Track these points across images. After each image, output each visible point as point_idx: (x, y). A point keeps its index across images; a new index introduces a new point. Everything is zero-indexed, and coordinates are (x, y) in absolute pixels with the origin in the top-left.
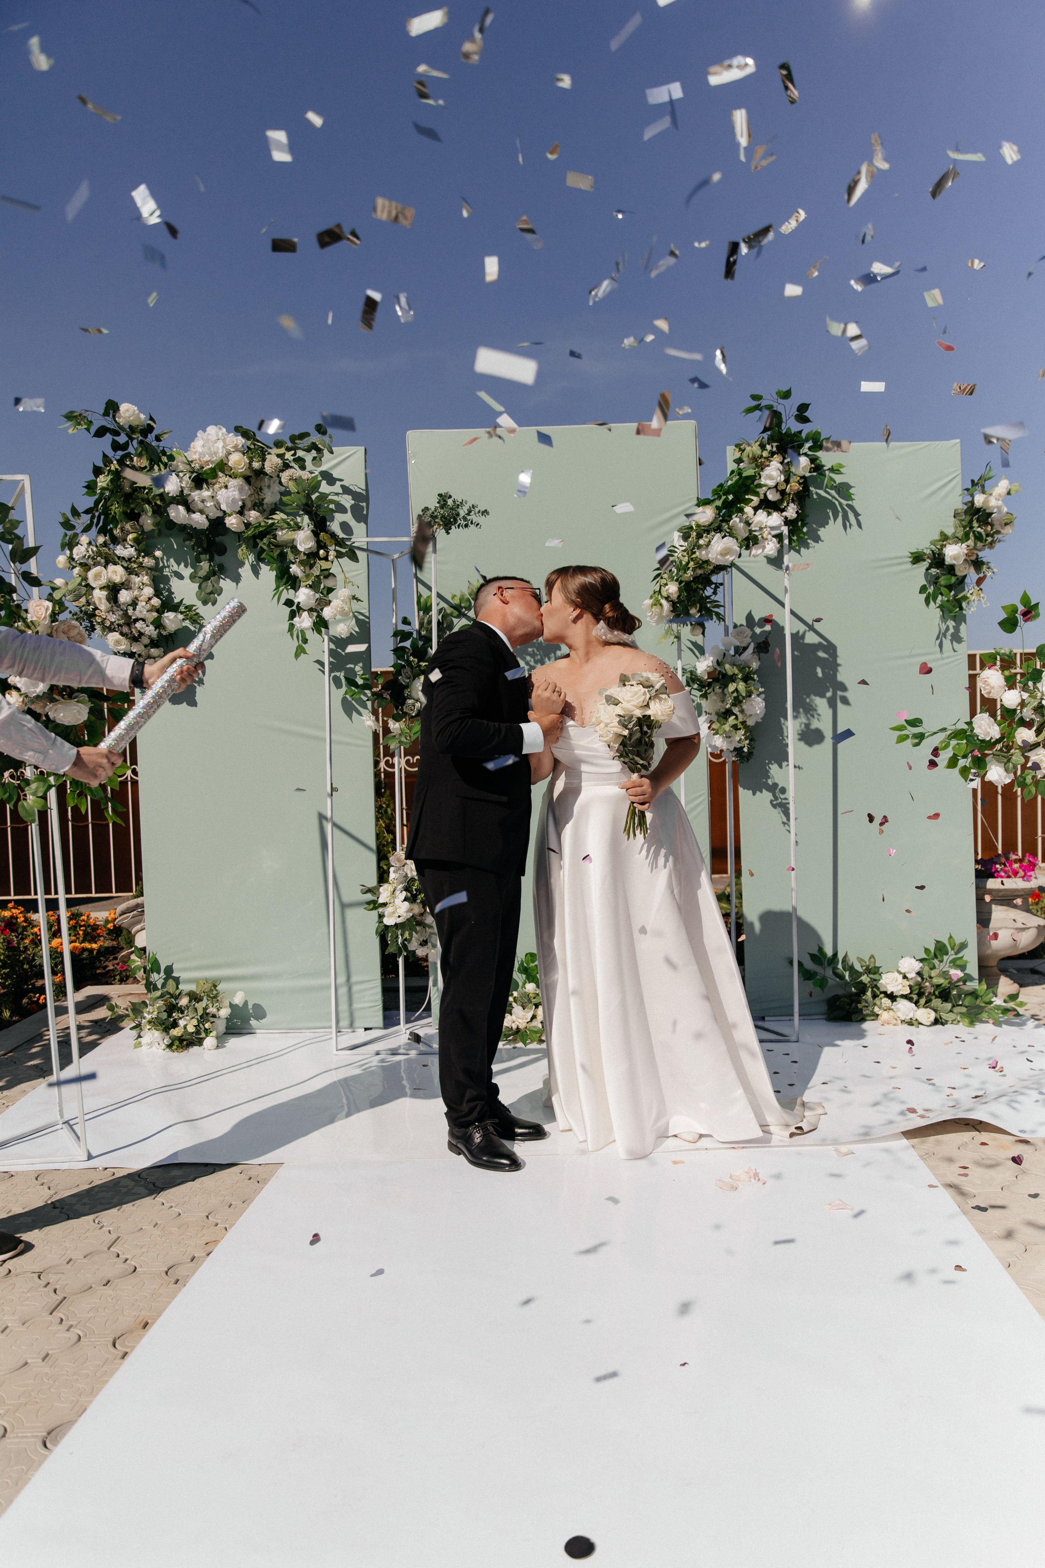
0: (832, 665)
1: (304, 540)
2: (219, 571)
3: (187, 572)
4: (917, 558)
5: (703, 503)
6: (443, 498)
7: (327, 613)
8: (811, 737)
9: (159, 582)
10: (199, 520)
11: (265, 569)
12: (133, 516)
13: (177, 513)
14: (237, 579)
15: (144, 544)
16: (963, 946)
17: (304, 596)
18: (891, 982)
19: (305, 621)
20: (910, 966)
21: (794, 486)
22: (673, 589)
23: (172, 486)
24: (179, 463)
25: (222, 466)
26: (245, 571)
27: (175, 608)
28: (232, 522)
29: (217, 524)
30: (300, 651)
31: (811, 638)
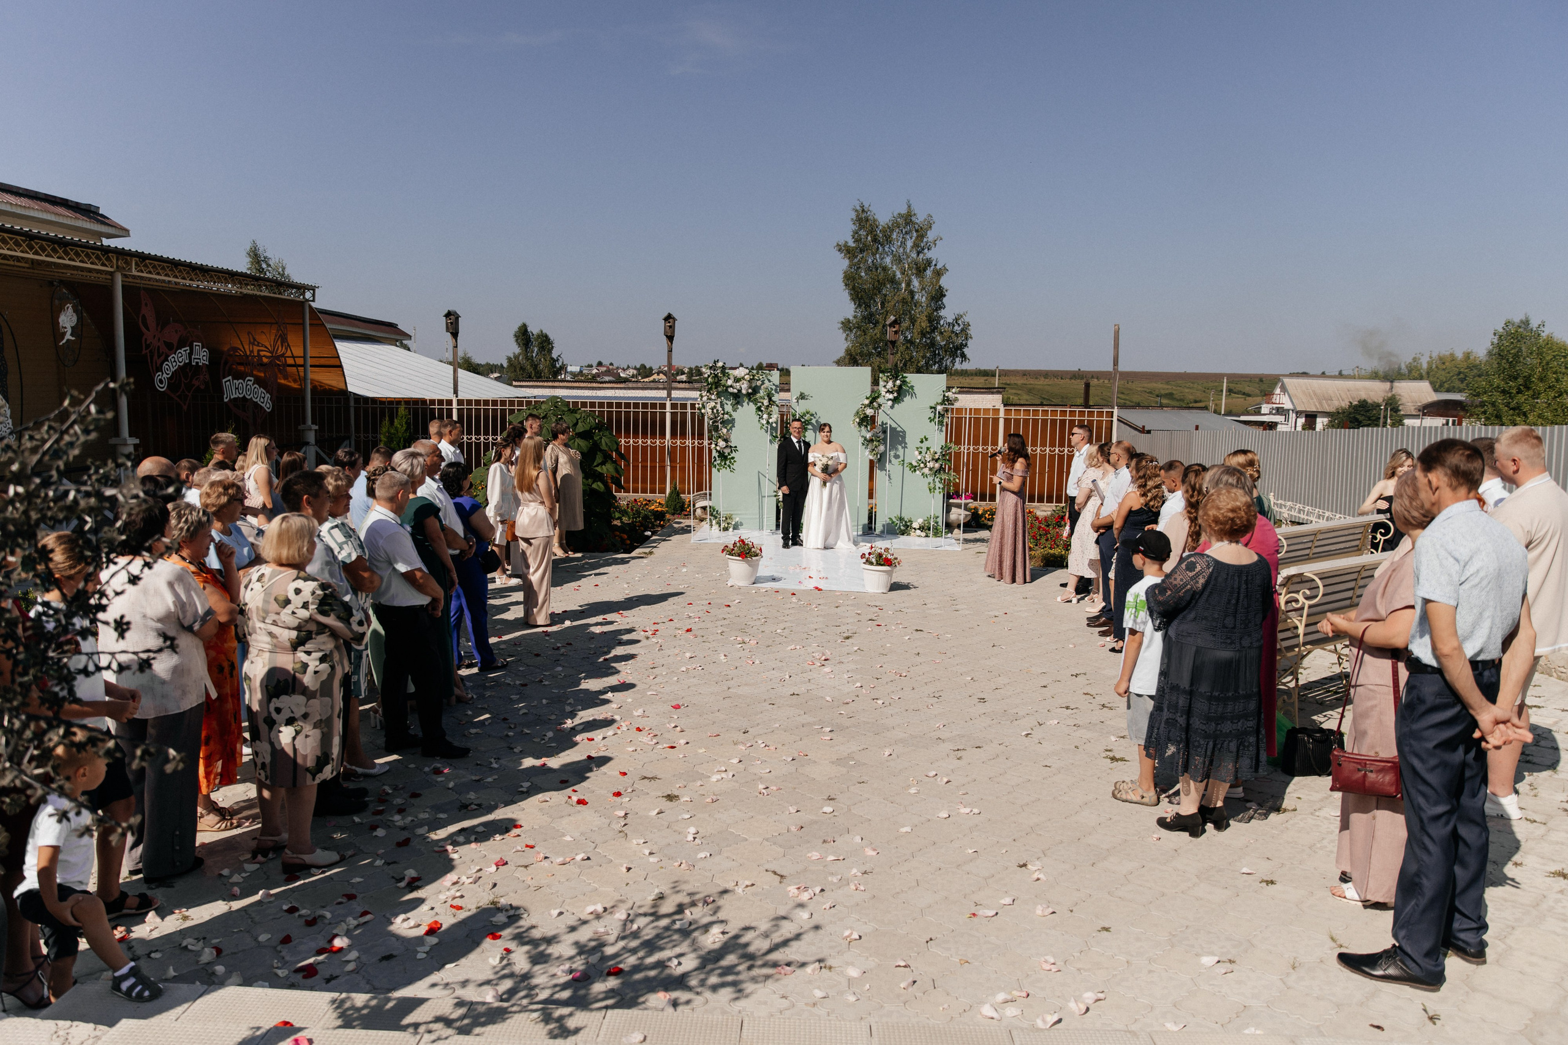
0: (904, 437)
1: (766, 402)
2: (738, 403)
3: (729, 403)
4: (931, 408)
5: (867, 398)
6: (802, 394)
7: (770, 421)
8: (897, 457)
9: (722, 406)
10: (735, 391)
11: (751, 404)
12: (716, 388)
13: (731, 390)
14: (742, 406)
15: (719, 395)
16: (937, 517)
17: (765, 416)
18: (915, 525)
19: (764, 422)
20: (920, 521)
21: (896, 388)
22: (858, 420)
23: (730, 382)
24: (731, 377)
25: (743, 378)
26: (745, 404)
27: (727, 413)
28: (744, 392)
29: (740, 391)
30: (761, 428)
31: (899, 429)
